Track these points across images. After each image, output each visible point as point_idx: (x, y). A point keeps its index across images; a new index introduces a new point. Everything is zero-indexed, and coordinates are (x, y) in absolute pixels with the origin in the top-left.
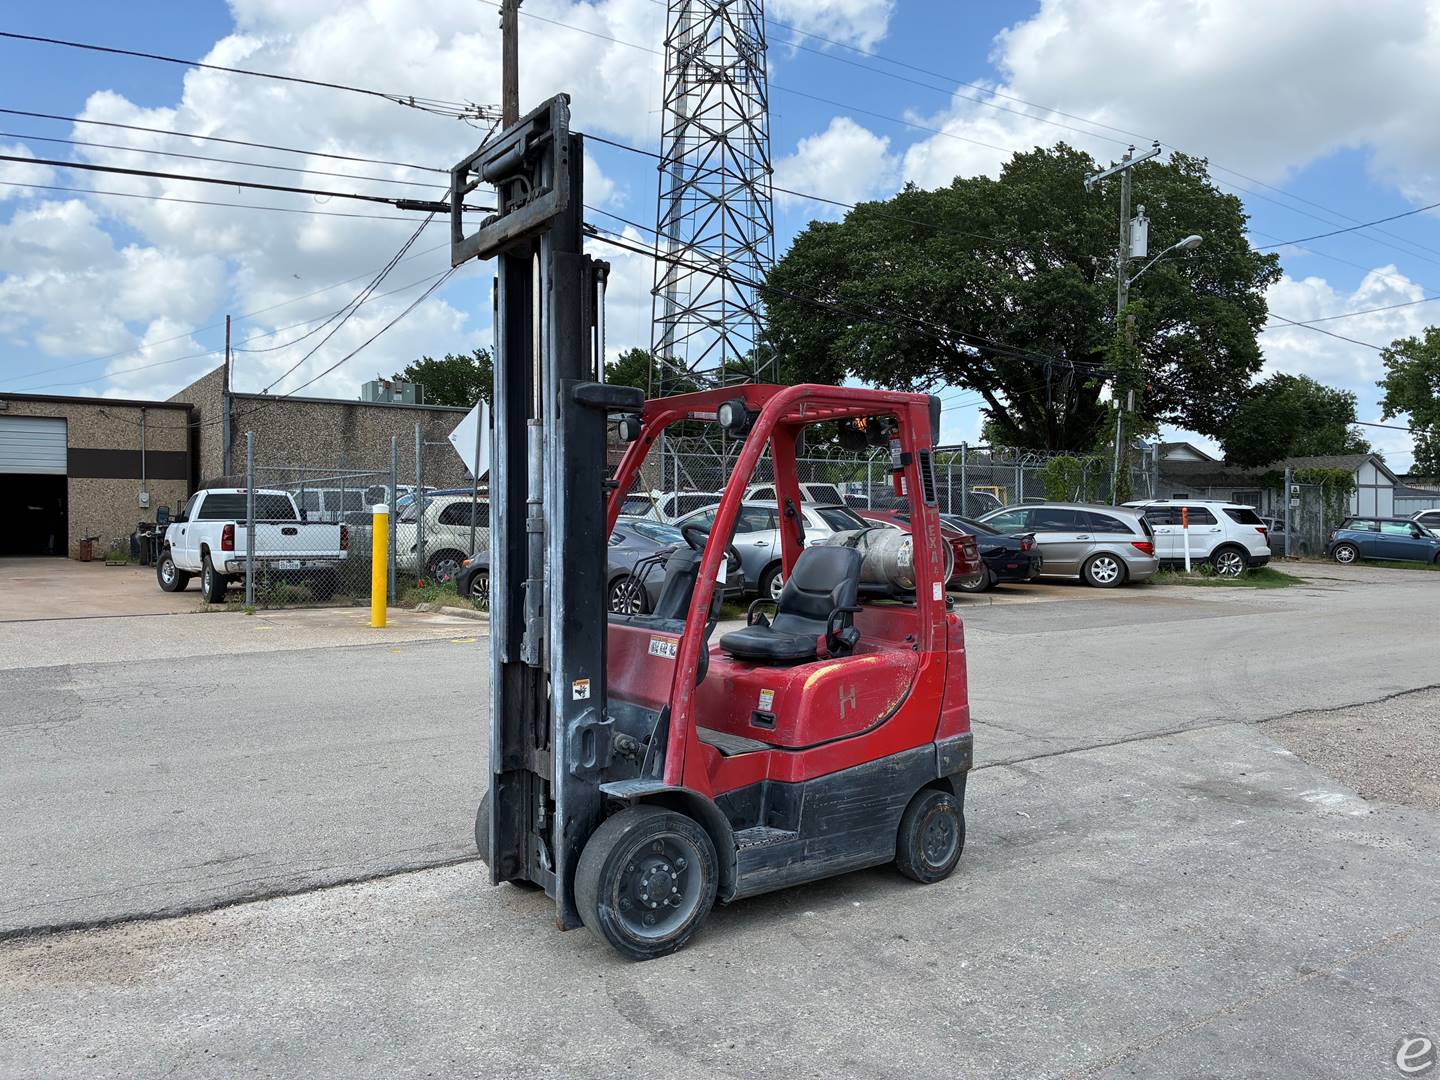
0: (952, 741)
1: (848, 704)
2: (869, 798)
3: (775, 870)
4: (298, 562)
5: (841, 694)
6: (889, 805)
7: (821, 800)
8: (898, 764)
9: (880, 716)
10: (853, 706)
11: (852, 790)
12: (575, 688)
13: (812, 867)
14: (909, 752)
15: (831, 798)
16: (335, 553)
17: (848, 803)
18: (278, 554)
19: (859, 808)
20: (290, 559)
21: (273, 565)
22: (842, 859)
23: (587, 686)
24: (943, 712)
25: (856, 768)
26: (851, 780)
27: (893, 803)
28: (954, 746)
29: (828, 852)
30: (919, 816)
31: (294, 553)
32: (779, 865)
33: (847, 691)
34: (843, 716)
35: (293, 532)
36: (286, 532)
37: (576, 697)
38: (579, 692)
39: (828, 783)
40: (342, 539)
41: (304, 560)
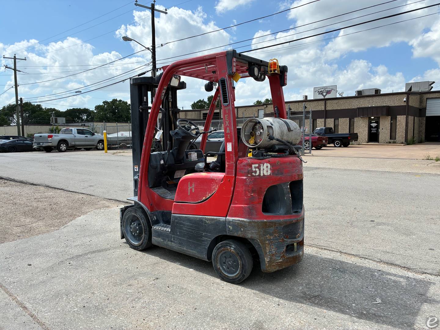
0: (233, 220)
1: (191, 189)
2: (195, 230)
3: (163, 240)
5: (189, 185)
6: (204, 236)
7: (177, 223)
8: (207, 220)
9: (204, 198)
10: (193, 191)
11: (188, 224)
12: (135, 168)
13: (174, 246)
14: (213, 217)
15: (181, 224)
17: (187, 228)
19: (190, 232)
22: (185, 249)
23: (137, 168)
24: (232, 205)
25: (191, 216)
26: (189, 220)
27: (205, 236)
28: (235, 222)
29: (180, 243)
30: (217, 247)
32: (163, 239)
33: (191, 185)
34: (189, 194)
37: (135, 170)
38: (136, 169)
39: (179, 217)
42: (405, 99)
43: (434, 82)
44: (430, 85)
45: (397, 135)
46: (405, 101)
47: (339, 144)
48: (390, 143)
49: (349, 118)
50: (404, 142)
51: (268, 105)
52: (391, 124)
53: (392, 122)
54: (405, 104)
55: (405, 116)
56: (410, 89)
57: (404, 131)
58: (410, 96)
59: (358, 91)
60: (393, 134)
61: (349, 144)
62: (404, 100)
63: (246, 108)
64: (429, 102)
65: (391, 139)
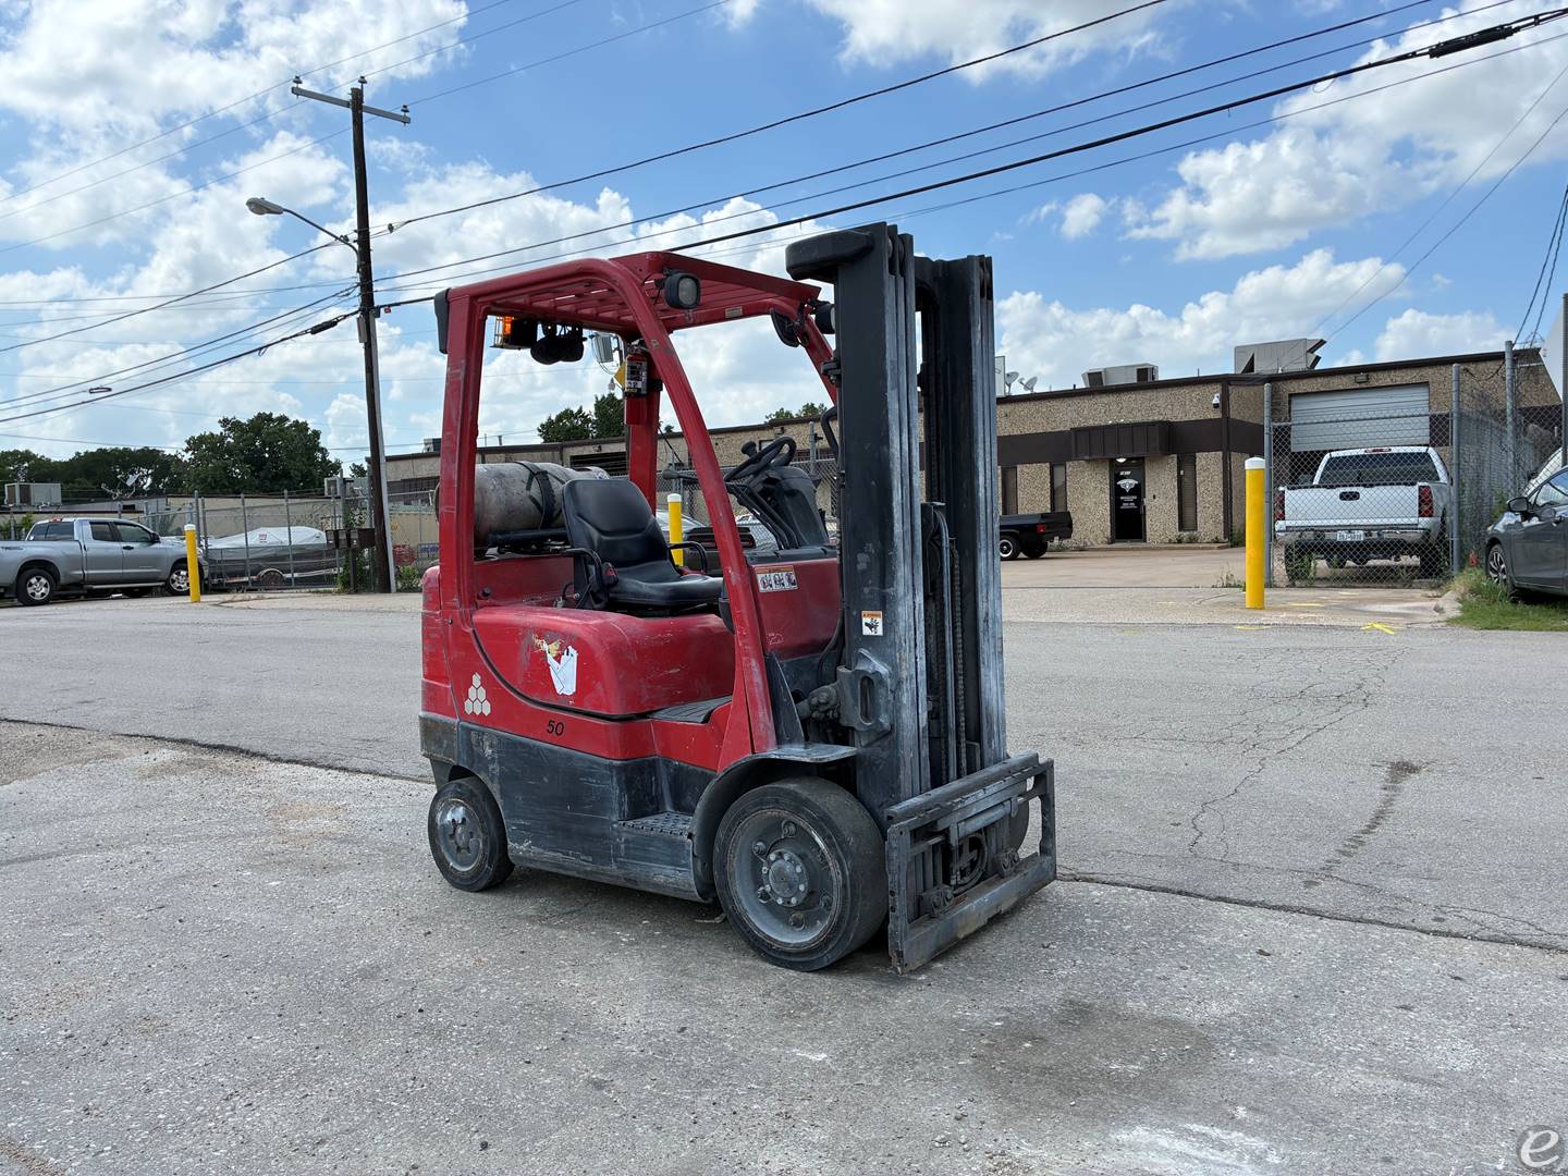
4: (1362, 532)
16: (1413, 521)
18: (1338, 522)
20: (1350, 529)
21: (1329, 536)
31: (1358, 522)
35: (1355, 496)
36: (1344, 496)
40: (1420, 505)
41: (1368, 530)
42: (1216, 400)
43: (1322, 343)
44: (1312, 350)
45: (1199, 515)
46: (1216, 406)
47: (1009, 549)
48: (1180, 541)
49: (1048, 464)
50: (1221, 537)
51: (786, 427)
52: (1180, 480)
53: (1182, 472)
54: (1217, 415)
55: (1221, 453)
56: (1250, 367)
57: (1222, 503)
58: (1230, 388)
59: (1089, 374)
60: (1188, 512)
61: (1044, 549)
62: (1214, 402)
63: (720, 436)
64: (1299, 406)
65: (1181, 527)
